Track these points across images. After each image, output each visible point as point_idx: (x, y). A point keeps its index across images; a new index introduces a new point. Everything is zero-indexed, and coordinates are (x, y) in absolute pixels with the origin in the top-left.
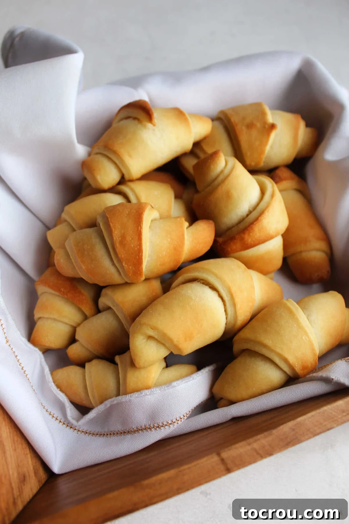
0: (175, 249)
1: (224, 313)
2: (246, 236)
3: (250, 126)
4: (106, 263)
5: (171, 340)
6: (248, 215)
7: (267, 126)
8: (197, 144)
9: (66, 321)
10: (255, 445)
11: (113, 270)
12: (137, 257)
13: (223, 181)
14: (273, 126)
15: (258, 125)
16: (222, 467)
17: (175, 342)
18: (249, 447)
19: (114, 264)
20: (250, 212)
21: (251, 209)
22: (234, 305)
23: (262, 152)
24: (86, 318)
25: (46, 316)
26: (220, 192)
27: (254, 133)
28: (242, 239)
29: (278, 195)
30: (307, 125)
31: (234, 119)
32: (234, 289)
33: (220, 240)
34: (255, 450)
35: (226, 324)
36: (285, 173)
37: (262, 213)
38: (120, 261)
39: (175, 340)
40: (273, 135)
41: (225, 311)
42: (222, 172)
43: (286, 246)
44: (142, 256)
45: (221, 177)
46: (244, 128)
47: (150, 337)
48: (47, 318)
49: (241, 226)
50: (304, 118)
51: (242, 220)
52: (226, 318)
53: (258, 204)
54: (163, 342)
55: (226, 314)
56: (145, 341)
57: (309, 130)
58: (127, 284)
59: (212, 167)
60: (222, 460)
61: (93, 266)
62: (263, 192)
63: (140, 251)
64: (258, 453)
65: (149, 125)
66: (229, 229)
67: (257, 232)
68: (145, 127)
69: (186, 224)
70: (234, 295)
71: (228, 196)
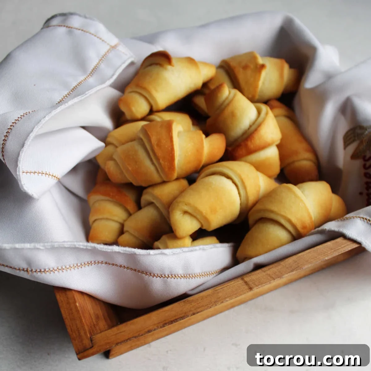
0: (198, 151)
1: (238, 195)
2: (249, 143)
3: (245, 67)
4: (147, 163)
5: (201, 213)
6: (249, 129)
7: (258, 66)
8: (205, 85)
9: (116, 218)
10: (268, 272)
11: (152, 168)
12: (171, 155)
13: (228, 104)
14: (263, 66)
15: (252, 66)
16: (246, 287)
17: (204, 214)
18: (264, 274)
19: (153, 163)
20: (251, 126)
21: (251, 124)
22: (245, 188)
23: (256, 87)
24: (130, 215)
25: (100, 217)
26: (227, 112)
27: (249, 72)
28: (246, 146)
29: (271, 115)
30: (291, 67)
31: (233, 64)
32: (243, 176)
33: (230, 149)
34: (269, 275)
35: (241, 204)
36: (276, 103)
37: (259, 125)
38: (158, 159)
39: (204, 212)
40: (264, 73)
41: (239, 193)
42: (227, 98)
43: (282, 157)
44: (174, 154)
45: (227, 102)
46: (241, 70)
47: (186, 212)
48: (101, 219)
49: (245, 136)
50: (288, 61)
51: (245, 133)
52: (240, 199)
53: (256, 120)
54: (195, 214)
55: (240, 196)
56: (182, 215)
57: (292, 70)
58: (164, 182)
59: (219, 95)
60: (246, 283)
61: (137, 167)
62: (259, 112)
63: (172, 149)
64: (271, 277)
65: (169, 67)
66: (236, 140)
67: (257, 141)
68: (166, 69)
69: (204, 136)
70: (244, 180)
71: (233, 115)
